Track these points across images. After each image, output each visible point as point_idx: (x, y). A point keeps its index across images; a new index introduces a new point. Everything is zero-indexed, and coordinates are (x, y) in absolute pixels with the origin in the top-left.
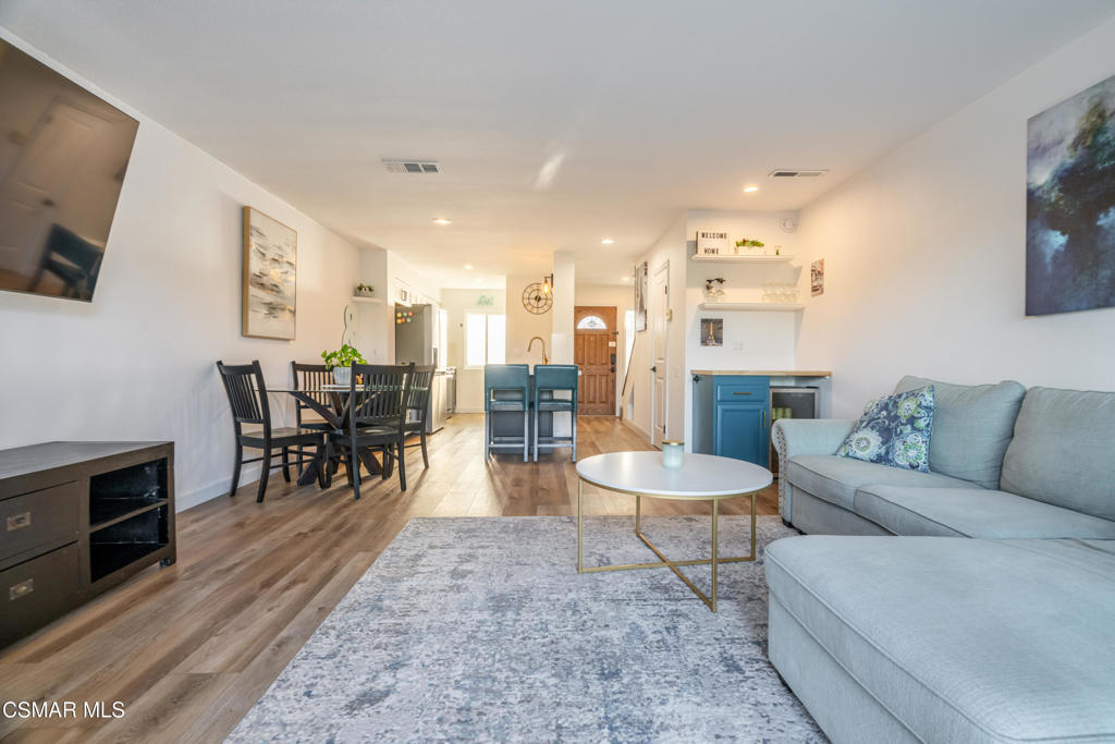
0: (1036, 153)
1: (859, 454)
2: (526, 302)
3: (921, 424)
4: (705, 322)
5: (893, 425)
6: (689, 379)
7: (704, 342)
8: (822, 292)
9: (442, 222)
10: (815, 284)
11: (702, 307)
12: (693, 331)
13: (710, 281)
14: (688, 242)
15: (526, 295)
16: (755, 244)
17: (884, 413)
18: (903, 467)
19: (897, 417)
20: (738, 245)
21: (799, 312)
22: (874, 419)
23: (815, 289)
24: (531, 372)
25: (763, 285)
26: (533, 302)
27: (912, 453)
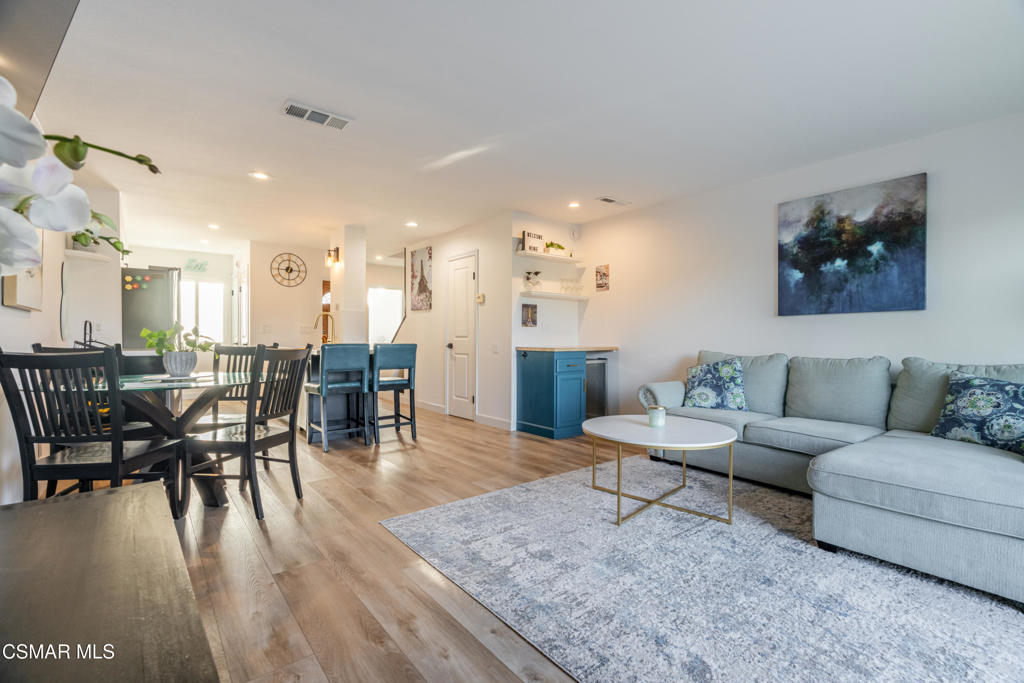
0: (784, 224)
1: (703, 404)
2: (275, 272)
3: (739, 381)
4: (525, 306)
5: (720, 383)
6: (514, 353)
7: (525, 323)
8: (608, 288)
9: (261, 176)
10: (601, 282)
11: (523, 295)
12: (517, 314)
13: (529, 273)
14: (513, 238)
15: (275, 265)
16: (560, 247)
17: (709, 376)
18: (734, 409)
19: (720, 378)
20: (548, 246)
21: (583, 303)
22: (703, 380)
23: (599, 286)
24: (371, 348)
25: (562, 280)
26: (283, 273)
27: (738, 400)
